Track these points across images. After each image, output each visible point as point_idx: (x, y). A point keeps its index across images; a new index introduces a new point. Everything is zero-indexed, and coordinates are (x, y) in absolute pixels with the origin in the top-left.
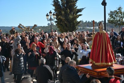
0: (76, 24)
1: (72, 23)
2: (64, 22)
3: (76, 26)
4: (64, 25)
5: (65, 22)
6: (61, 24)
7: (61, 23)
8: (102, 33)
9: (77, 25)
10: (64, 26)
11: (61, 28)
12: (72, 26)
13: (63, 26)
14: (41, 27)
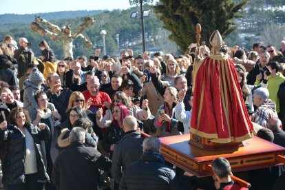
0: (227, 14)
1: (214, 12)
2: (188, 9)
3: (230, 21)
4: (187, 19)
5: (191, 9)
6: (178, 17)
7: (177, 13)
8: (220, 61)
9: (231, 17)
10: (186, 22)
11: (177, 28)
12: (214, 20)
13: (183, 21)
14: (107, 12)
